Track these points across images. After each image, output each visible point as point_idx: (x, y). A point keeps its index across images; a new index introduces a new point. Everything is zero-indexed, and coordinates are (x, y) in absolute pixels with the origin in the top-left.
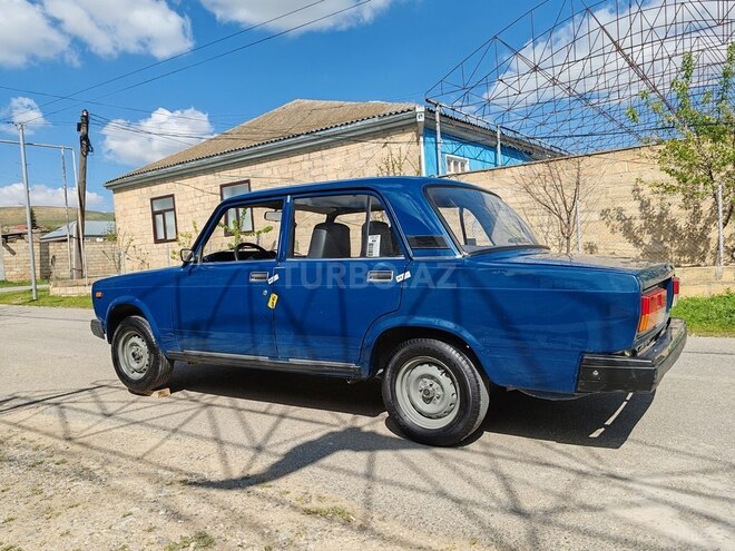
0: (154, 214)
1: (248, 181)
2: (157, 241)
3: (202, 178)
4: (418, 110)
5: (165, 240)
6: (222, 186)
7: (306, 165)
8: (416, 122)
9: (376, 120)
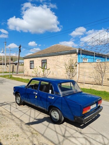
0: (30, 64)
1: (46, 60)
2: (30, 68)
3: (39, 58)
4: (77, 50)
5: (32, 69)
6: (42, 60)
7: (57, 58)
8: (76, 52)
9: (69, 51)
